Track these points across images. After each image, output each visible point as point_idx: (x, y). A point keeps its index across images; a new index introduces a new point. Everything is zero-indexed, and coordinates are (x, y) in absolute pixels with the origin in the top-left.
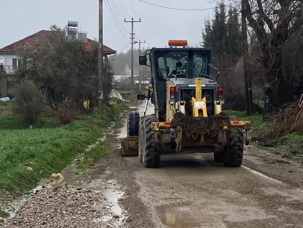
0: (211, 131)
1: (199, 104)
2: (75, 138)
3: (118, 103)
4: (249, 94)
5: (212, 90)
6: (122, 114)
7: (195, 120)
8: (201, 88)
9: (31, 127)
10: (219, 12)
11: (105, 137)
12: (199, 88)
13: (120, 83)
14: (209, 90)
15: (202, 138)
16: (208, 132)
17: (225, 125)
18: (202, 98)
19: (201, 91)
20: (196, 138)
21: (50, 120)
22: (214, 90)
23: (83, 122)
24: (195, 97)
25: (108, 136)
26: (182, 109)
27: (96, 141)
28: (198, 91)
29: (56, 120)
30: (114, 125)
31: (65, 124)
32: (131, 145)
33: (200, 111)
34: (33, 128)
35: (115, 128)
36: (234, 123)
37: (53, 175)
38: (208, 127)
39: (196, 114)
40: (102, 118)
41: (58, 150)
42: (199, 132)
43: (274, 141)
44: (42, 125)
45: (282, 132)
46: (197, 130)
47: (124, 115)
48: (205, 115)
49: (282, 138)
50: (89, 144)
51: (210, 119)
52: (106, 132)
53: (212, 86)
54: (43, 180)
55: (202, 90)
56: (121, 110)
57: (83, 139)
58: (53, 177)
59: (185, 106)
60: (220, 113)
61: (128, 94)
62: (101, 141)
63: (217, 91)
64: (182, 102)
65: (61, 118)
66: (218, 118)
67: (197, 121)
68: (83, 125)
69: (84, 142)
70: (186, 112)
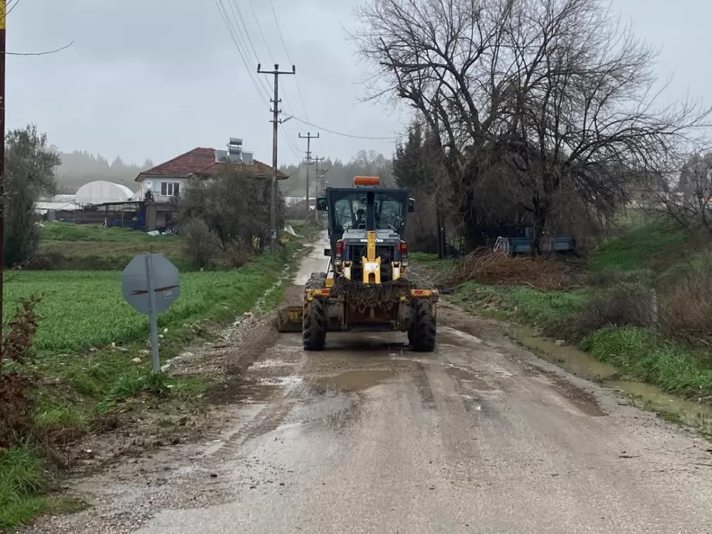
0: (383, 303)
1: (371, 266)
2: (252, 282)
3: (290, 240)
4: (442, 236)
5: (393, 247)
6: (295, 253)
7: (363, 288)
8: (374, 245)
9: (202, 269)
10: (413, 133)
11: (280, 282)
12: (371, 245)
13: (289, 208)
14: (388, 247)
15: (372, 312)
16: (380, 303)
17: (403, 296)
18: (376, 257)
19: (374, 248)
20: (363, 312)
21: (220, 262)
22: (395, 248)
23: (257, 265)
24: (366, 257)
25: (284, 281)
26: (347, 273)
27: (272, 286)
28: (371, 248)
29: (228, 262)
30: (288, 268)
31: (238, 267)
32: (292, 318)
33: (372, 276)
34: (204, 270)
35: (289, 271)
36: (416, 292)
37: (246, 313)
38: (380, 298)
39: (366, 280)
40: (275, 260)
41: (243, 293)
42: (367, 304)
43: (452, 288)
44: (214, 268)
45: (461, 280)
46: (364, 301)
47: (298, 255)
48: (378, 281)
49: (459, 286)
50: (266, 289)
51: (384, 286)
52: (281, 276)
53: (393, 241)
54: (237, 318)
55: (376, 247)
56: (295, 249)
57: (260, 283)
58: (246, 315)
59: (351, 268)
60: (398, 279)
61: (301, 226)
62: (276, 286)
63: (399, 248)
64: (348, 262)
65: (233, 260)
66: (394, 286)
67: (366, 288)
68: (257, 268)
69: (261, 286)
70: (351, 277)
